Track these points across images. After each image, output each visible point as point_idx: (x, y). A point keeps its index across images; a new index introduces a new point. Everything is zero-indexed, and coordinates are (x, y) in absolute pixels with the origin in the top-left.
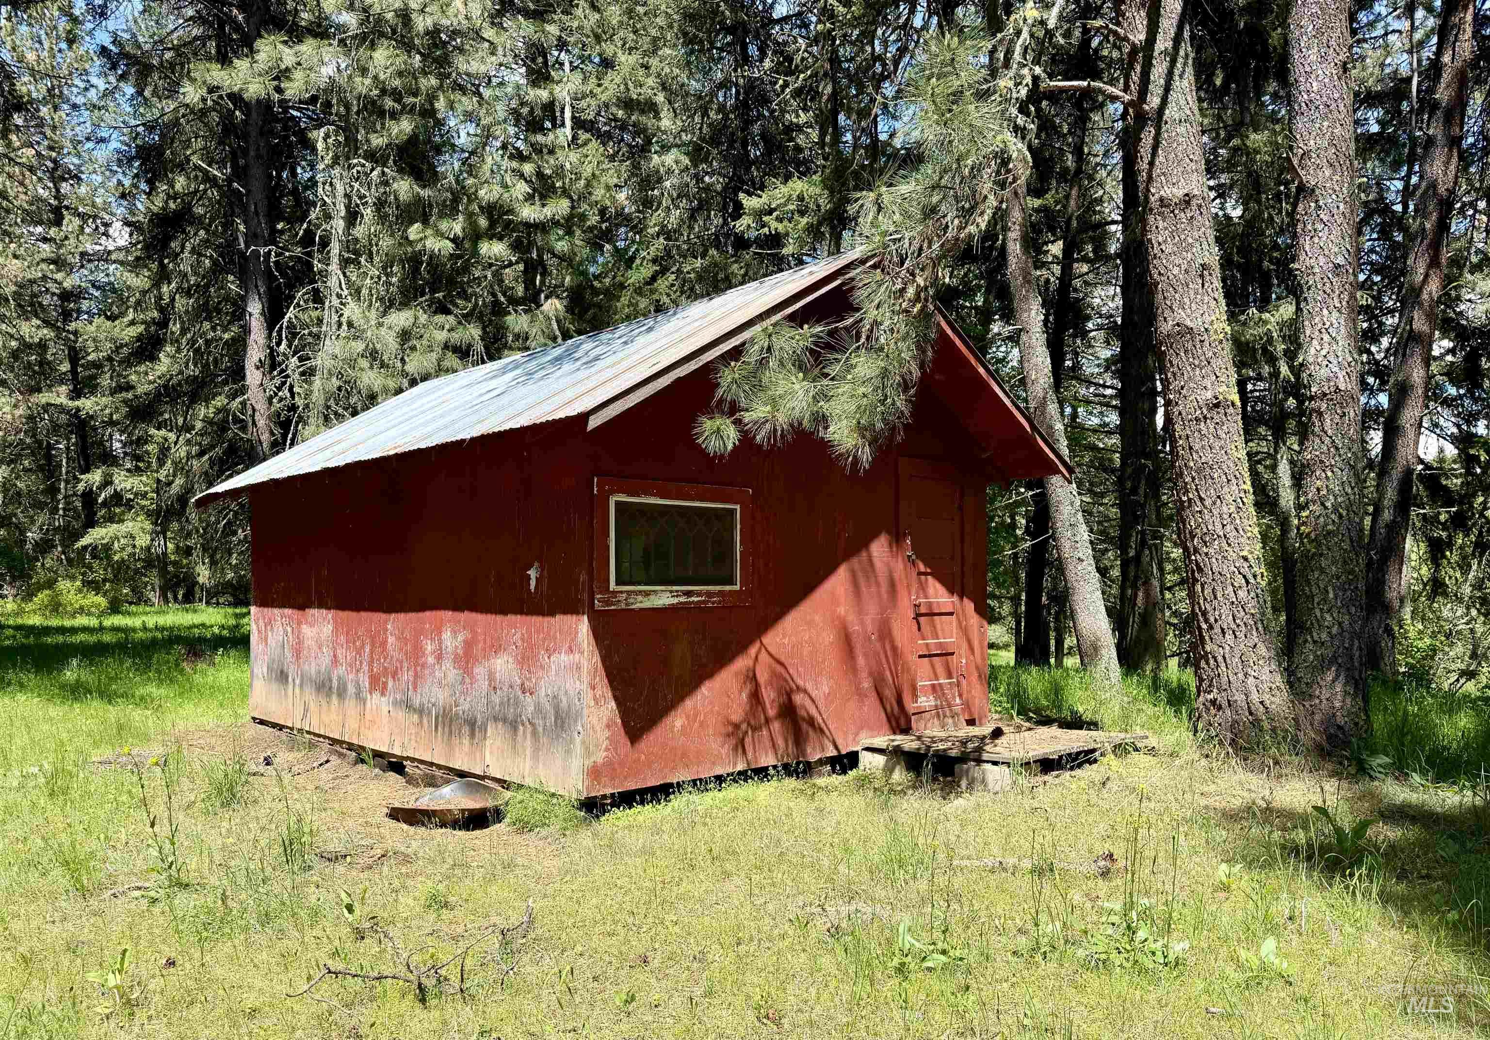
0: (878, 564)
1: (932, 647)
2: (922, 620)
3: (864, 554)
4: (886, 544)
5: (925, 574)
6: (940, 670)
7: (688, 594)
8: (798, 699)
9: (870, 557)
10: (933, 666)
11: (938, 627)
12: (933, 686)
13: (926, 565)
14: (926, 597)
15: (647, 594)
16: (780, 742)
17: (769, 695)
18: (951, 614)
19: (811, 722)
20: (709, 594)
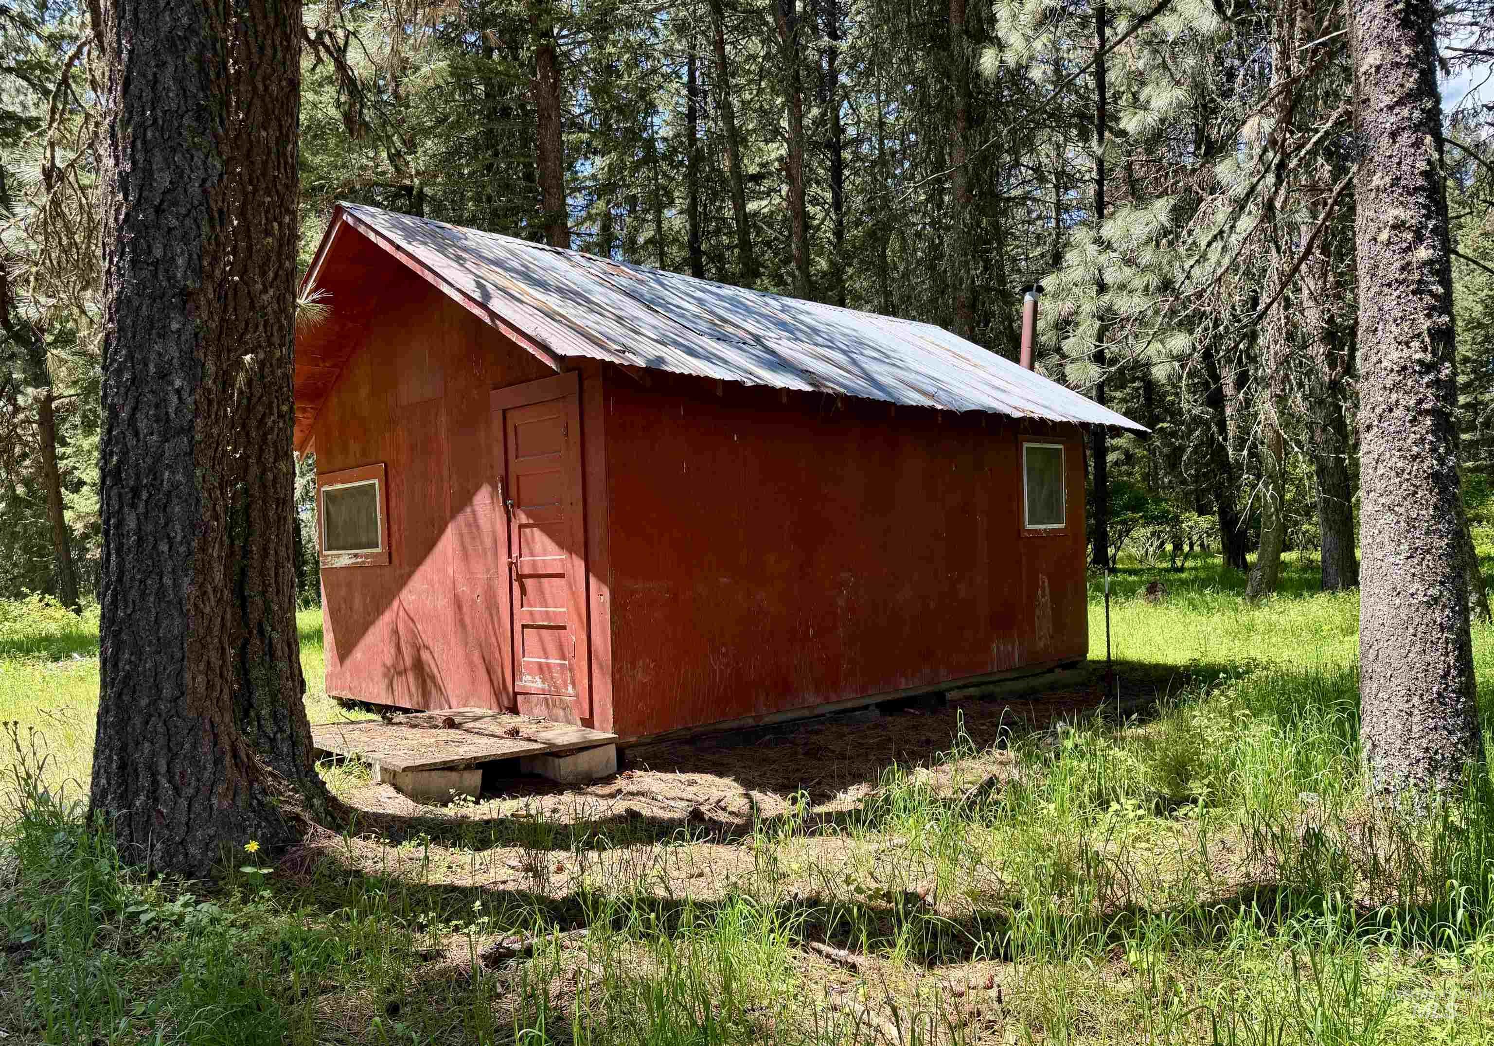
0: (482, 521)
1: (537, 616)
2: (528, 582)
3: (468, 510)
4: (487, 495)
5: (527, 526)
6: (552, 648)
7: (356, 556)
8: (425, 655)
9: (474, 512)
10: (541, 640)
11: (547, 592)
12: (540, 665)
13: (528, 516)
14: (532, 554)
15: (338, 556)
16: (413, 689)
17: (407, 651)
18: (561, 576)
19: (433, 678)
20: (367, 556)
